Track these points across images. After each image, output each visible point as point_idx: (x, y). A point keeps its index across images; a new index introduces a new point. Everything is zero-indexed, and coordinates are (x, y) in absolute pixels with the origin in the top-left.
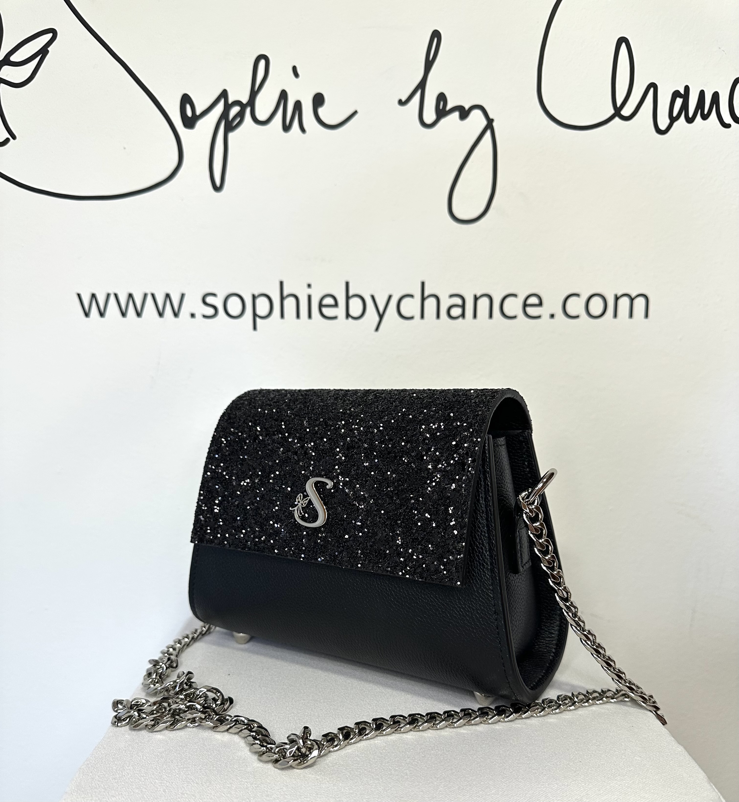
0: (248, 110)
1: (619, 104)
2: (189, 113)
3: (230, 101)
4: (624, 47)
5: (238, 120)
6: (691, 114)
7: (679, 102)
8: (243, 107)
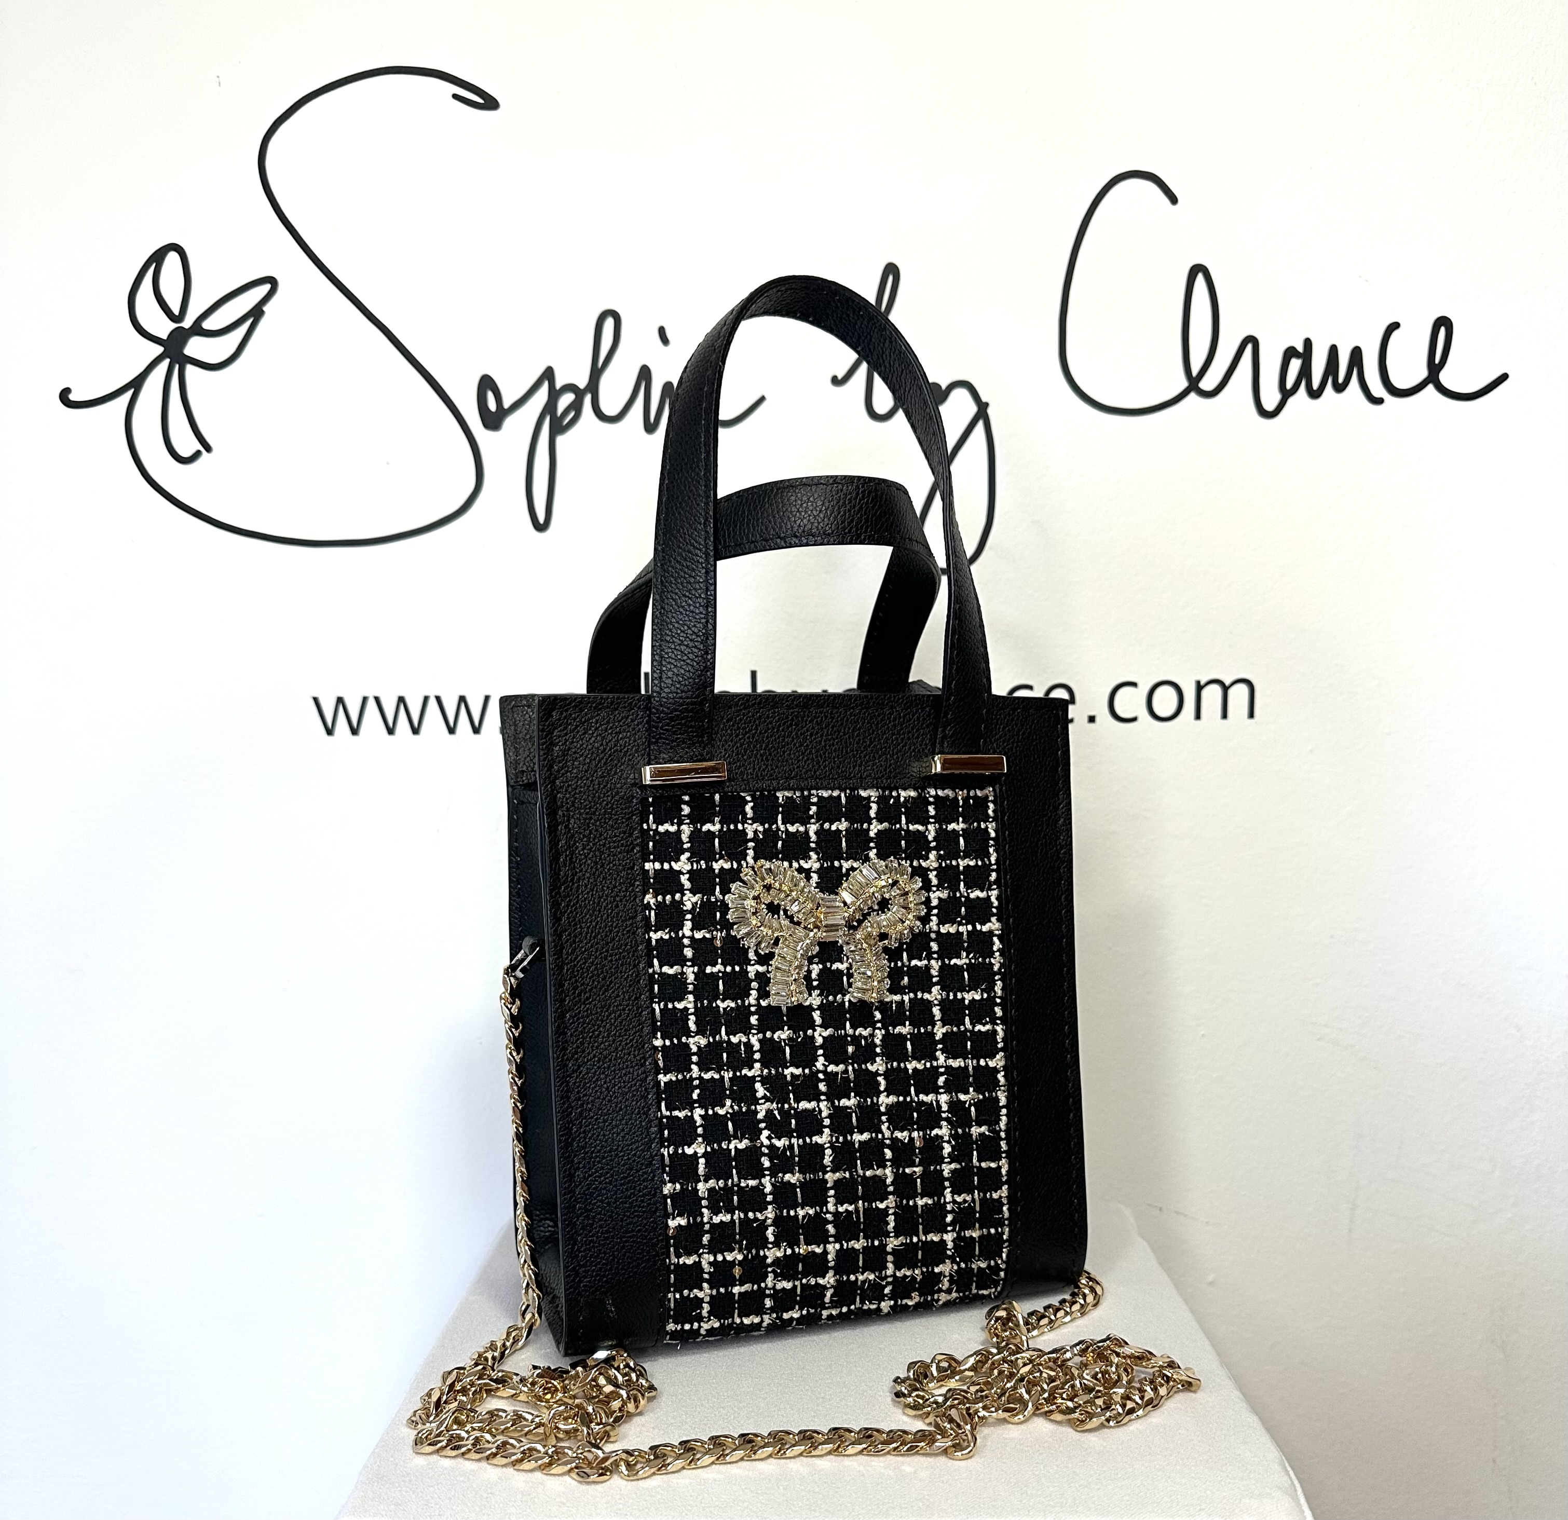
0: (588, 399)
1: (1195, 371)
2: (492, 405)
3: (559, 385)
4: (1200, 279)
5: (572, 414)
6: (1316, 384)
7: (1295, 365)
8: (579, 393)
